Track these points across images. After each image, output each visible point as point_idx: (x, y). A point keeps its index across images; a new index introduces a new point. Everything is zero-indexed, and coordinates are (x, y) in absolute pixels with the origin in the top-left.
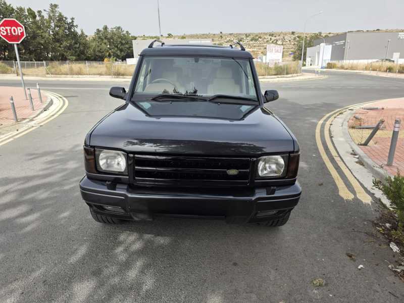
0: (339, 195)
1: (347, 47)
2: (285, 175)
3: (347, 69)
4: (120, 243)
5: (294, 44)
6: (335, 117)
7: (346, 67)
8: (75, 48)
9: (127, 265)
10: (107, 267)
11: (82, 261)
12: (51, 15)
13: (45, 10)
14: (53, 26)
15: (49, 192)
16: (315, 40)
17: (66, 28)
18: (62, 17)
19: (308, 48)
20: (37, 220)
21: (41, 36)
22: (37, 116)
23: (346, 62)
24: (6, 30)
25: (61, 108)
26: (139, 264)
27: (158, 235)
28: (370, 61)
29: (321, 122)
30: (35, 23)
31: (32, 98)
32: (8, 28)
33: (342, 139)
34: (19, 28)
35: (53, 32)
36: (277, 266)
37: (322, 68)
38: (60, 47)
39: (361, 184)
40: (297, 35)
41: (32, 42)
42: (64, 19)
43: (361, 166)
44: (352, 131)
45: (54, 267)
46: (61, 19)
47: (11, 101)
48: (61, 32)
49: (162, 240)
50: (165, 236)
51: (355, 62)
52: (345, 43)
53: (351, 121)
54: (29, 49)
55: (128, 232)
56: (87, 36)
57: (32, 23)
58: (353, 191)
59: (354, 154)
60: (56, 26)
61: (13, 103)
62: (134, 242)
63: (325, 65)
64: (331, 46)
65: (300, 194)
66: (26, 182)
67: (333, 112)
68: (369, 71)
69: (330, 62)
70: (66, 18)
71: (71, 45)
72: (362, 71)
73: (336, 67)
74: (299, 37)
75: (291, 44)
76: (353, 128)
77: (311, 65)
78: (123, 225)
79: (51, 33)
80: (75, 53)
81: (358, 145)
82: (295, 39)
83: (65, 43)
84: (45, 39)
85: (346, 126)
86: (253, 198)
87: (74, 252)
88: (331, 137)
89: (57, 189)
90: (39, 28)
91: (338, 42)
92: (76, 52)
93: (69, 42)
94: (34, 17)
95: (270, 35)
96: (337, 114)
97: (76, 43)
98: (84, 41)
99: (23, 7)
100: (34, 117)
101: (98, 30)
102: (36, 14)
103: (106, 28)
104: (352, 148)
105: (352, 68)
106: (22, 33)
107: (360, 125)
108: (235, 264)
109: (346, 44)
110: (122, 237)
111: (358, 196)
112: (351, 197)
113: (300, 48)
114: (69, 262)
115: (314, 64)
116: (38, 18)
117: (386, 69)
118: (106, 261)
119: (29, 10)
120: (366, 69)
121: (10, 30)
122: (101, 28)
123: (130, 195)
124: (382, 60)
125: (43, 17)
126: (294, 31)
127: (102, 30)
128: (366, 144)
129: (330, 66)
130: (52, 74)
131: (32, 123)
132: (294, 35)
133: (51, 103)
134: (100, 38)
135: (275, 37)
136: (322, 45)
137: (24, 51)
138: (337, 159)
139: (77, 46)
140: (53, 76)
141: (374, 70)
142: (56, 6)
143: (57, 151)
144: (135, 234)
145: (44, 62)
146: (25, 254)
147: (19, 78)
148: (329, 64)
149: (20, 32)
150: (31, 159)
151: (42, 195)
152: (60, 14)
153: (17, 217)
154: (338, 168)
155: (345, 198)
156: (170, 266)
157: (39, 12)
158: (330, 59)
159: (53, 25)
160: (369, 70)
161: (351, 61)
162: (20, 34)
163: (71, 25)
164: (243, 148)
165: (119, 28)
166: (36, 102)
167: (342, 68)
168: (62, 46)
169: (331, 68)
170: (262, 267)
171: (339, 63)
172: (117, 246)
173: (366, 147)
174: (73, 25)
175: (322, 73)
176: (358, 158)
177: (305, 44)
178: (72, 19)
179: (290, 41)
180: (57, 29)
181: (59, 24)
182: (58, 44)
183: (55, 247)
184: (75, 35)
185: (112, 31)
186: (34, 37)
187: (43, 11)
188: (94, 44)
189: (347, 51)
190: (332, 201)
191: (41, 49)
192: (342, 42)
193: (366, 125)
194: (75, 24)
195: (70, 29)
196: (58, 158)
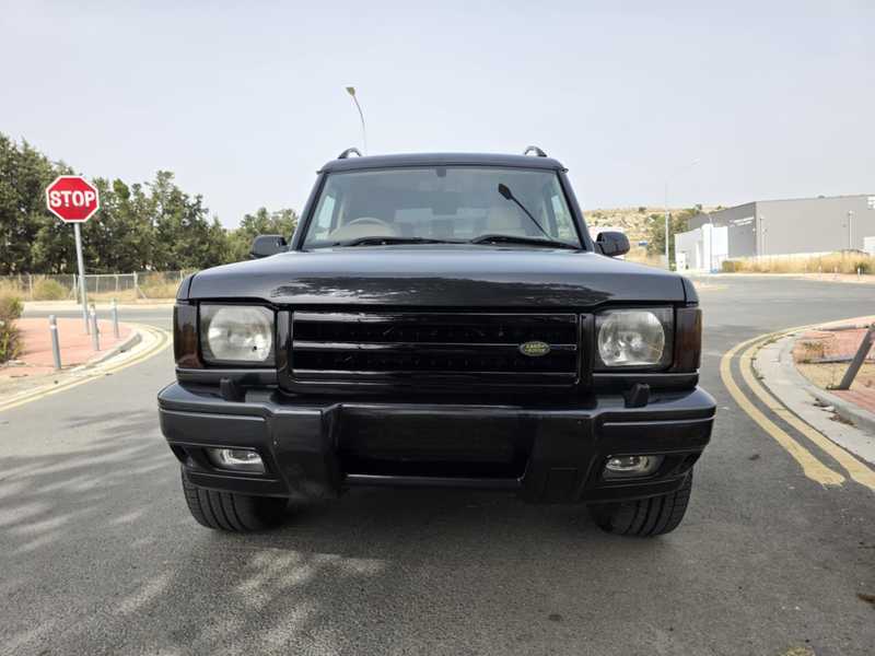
0: (805, 477)
1: (761, 229)
2: (669, 363)
3: (766, 272)
4: (254, 571)
5: (647, 231)
6: (759, 348)
7: (764, 268)
8: (201, 251)
9: (266, 617)
10: (212, 622)
11: (151, 610)
12: (159, 191)
13: (146, 183)
14: (161, 211)
15: (97, 480)
16: (691, 219)
17: (184, 215)
18: (180, 193)
19: (676, 235)
20: (56, 529)
21: (135, 230)
22: (103, 361)
23: (762, 259)
24: (62, 198)
25: (157, 348)
26: (298, 615)
27: (351, 556)
28: (816, 255)
29: (729, 355)
30: (125, 206)
31: (98, 332)
32: (66, 193)
33: (786, 382)
34: (87, 193)
35: (159, 222)
36: (672, 621)
37: (712, 272)
38: (170, 250)
39: (856, 457)
40: (650, 214)
41: (117, 243)
42: (183, 198)
43: (845, 426)
44: (803, 367)
45: (75, 622)
46: (176, 197)
47: (53, 327)
48: (174, 223)
49: (359, 566)
50: (369, 557)
51: (783, 258)
52: (754, 221)
53: (796, 351)
54: (110, 255)
55: (275, 550)
56: (225, 231)
57: (121, 206)
58: (839, 469)
59: (821, 404)
60: (166, 211)
61: (56, 331)
62: (287, 570)
63: (719, 266)
64: (725, 229)
65: (712, 411)
66: (52, 464)
67: (752, 341)
68: (816, 275)
69: (728, 259)
70: (187, 197)
71: (192, 247)
72: (801, 275)
73: (742, 269)
74: (654, 217)
75: (639, 231)
76: (806, 362)
77: (687, 267)
78: (265, 536)
79: (155, 224)
80: (200, 261)
81: (827, 388)
82: (646, 221)
83: (180, 243)
84: (143, 235)
85: (788, 360)
86: (593, 414)
87: (133, 591)
88: (760, 379)
89: (119, 473)
90: (132, 215)
91: (741, 220)
92: (201, 259)
93: (189, 240)
94: (126, 195)
95: (594, 216)
96: (762, 343)
97: (203, 243)
98: (218, 239)
99: (105, 178)
100: (97, 363)
101: (248, 217)
102: (131, 190)
103: (263, 213)
104: (813, 395)
105: (777, 269)
106: (93, 204)
107: (823, 356)
108: (556, 618)
109: (758, 226)
110: (260, 559)
111: (855, 477)
112: (837, 479)
113: (660, 239)
114: (116, 612)
115: (694, 265)
116: (132, 198)
117: (853, 268)
118: (212, 610)
119: (118, 183)
120: (809, 269)
121: (70, 197)
122: (254, 214)
123: (278, 410)
124: (843, 251)
125: (143, 195)
126: (643, 206)
127: (257, 216)
128: (845, 386)
129: (729, 267)
130: (148, 297)
131: (91, 371)
132: (644, 213)
133: (138, 339)
134: (250, 231)
135: (606, 218)
136: (707, 227)
137: (97, 260)
138: (784, 414)
139: (205, 247)
140: (150, 301)
141: (827, 272)
142: (168, 175)
143: (133, 413)
144: (293, 553)
145: (135, 275)
146: (11, 595)
147: (80, 307)
148: (725, 263)
149: (88, 200)
150: (73, 427)
151: (83, 484)
152: (176, 191)
153: (12, 525)
154: (789, 429)
155: (822, 482)
156: (380, 622)
157: (137, 186)
158: (726, 252)
159: (159, 209)
160: (816, 271)
161: (774, 257)
162: (88, 205)
163: (196, 209)
164: (554, 293)
165: (289, 212)
166: (107, 337)
167: (757, 269)
168: (174, 248)
169: (731, 271)
170: (632, 624)
171: (748, 261)
172: (244, 578)
173: (847, 392)
174: (199, 210)
175: (713, 280)
176: (833, 412)
177: (671, 228)
178: (199, 197)
179: (636, 225)
180: (167, 217)
181: (172, 207)
182: (167, 245)
183: (88, 581)
184: (202, 226)
185: (275, 218)
186: (121, 233)
187: (143, 185)
188: (238, 243)
189: (762, 239)
190: (792, 488)
191: (132, 256)
192: (748, 220)
193: (835, 356)
194: (202, 207)
195: (192, 215)
196: (133, 423)
